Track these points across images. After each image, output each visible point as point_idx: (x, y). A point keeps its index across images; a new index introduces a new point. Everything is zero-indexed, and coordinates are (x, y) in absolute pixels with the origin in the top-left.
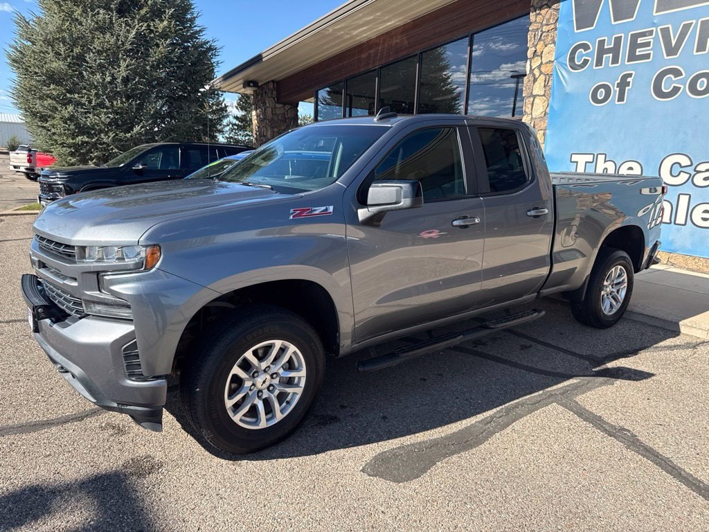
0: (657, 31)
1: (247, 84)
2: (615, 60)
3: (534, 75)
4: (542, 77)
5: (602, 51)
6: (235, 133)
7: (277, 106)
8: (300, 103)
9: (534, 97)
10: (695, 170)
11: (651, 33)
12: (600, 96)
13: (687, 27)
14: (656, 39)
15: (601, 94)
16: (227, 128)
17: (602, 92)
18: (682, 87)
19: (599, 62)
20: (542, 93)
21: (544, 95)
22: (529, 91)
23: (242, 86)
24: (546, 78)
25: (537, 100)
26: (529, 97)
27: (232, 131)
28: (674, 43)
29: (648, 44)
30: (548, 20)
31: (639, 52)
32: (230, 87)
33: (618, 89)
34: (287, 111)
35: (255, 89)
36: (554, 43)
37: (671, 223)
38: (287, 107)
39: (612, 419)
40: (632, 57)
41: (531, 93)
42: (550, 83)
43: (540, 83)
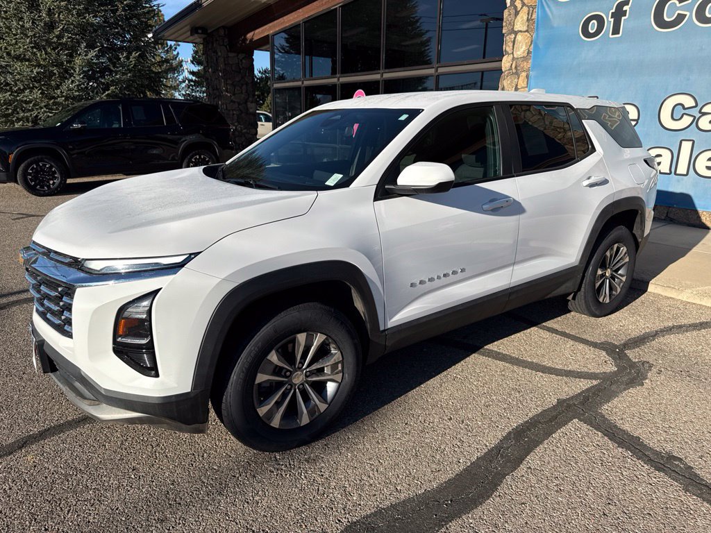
1: (194, 30)
3: (516, 7)
4: (525, 9)
6: (193, 90)
7: (231, 55)
8: (255, 51)
9: (516, 33)
10: (700, 112)
12: (592, 29)
15: (593, 26)
16: (184, 85)
17: (594, 24)
18: (688, 14)
20: (525, 28)
21: (527, 31)
22: (511, 27)
23: (189, 33)
24: (529, 11)
25: (519, 37)
26: (510, 34)
27: (189, 88)
32: (178, 34)
33: (612, 20)
34: (241, 60)
35: (204, 36)
37: (670, 173)
38: (241, 56)
41: (513, 29)
42: (534, 16)
43: (523, 16)
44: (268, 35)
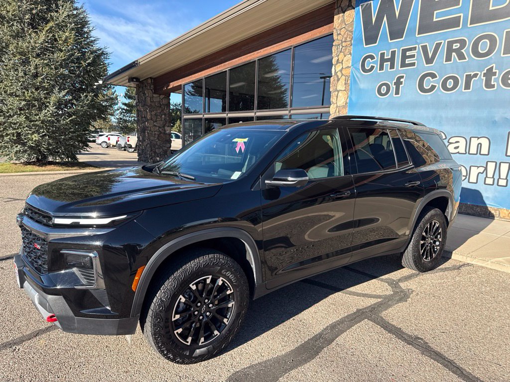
0: (419, 47)
1: (131, 79)
2: (392, 67)
3: (338, 76)
4: (343, 77)
5: (383, 60)
6: (124, 115)
7: (155, 95)
8: (172, 94)
9: (338, 91)
10: (448, 142)
11: (415, 49)
12: (383, 91)
13: (438, 45)
14: (419, 52)
16: (118, 112)
17: (384, 88)
18: (437, 85)
19: (381, 68)
20: (344, 89)
21: (345, 90)
23: (127, 80)
24: (346, 79)
25: (340, 94)
26: (335, 91)
27: (121, 114)
28: (430, 56)
29: (413, 56)
30: (346, 38)
31: (408, 61)
32: (118, 81)
33: (395, 86)
34: (162, 99)
35: (137, 83)
36: (350, 54)
38: (162, 97)
39: (408, 330)
40: (403, 65)
41: (336, 89)
42: (349, 82)
43: (342, 81)
44: (181, 85)
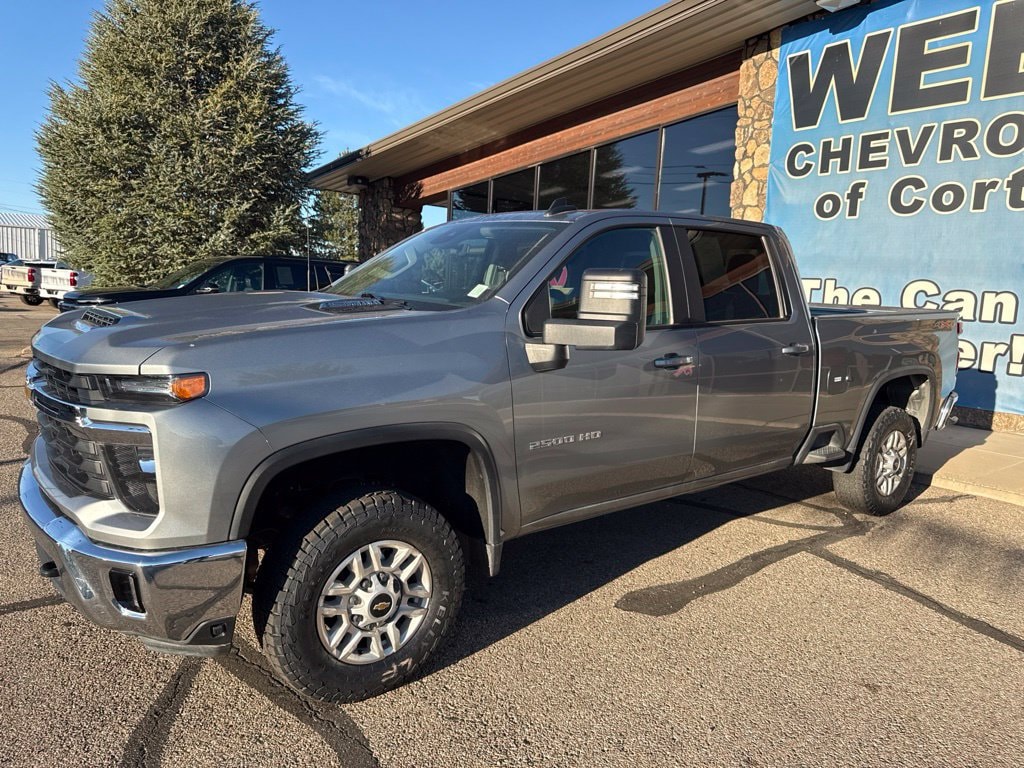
0: (893, 133)
1: (352, 179)
2: (844, 166)
3: (744, 181)
4: (755, 183)
5: (827, 155)
7: (395, 210)
8: (426, 206)
9: (745, 208)
10: (944, 300)
11: (885, 136)
12: (827, 209)
13: (927, 131)
14: (892, 143)
15: (828, 206)
17: (829, 203)
18: (925, 200)
19: (825, 168)
20: (755, 203)
21: (757, 206)
22: (739, 201)
23: (346, 181)
24: (759, 185)
25: (748, 212)
26: (739, 208)
28: (913, 148)
29: (882, 149)
30: (761, 115)
31: (873, 157)
32: (329, 183)
33: (848, 201)
35: (364, 187)
36: (768, 142)
38: (407, 212)
40: (865, 163)
41: (741, 203)
42: (765, 191)
43: (752, 190)
44: (446, 192)
